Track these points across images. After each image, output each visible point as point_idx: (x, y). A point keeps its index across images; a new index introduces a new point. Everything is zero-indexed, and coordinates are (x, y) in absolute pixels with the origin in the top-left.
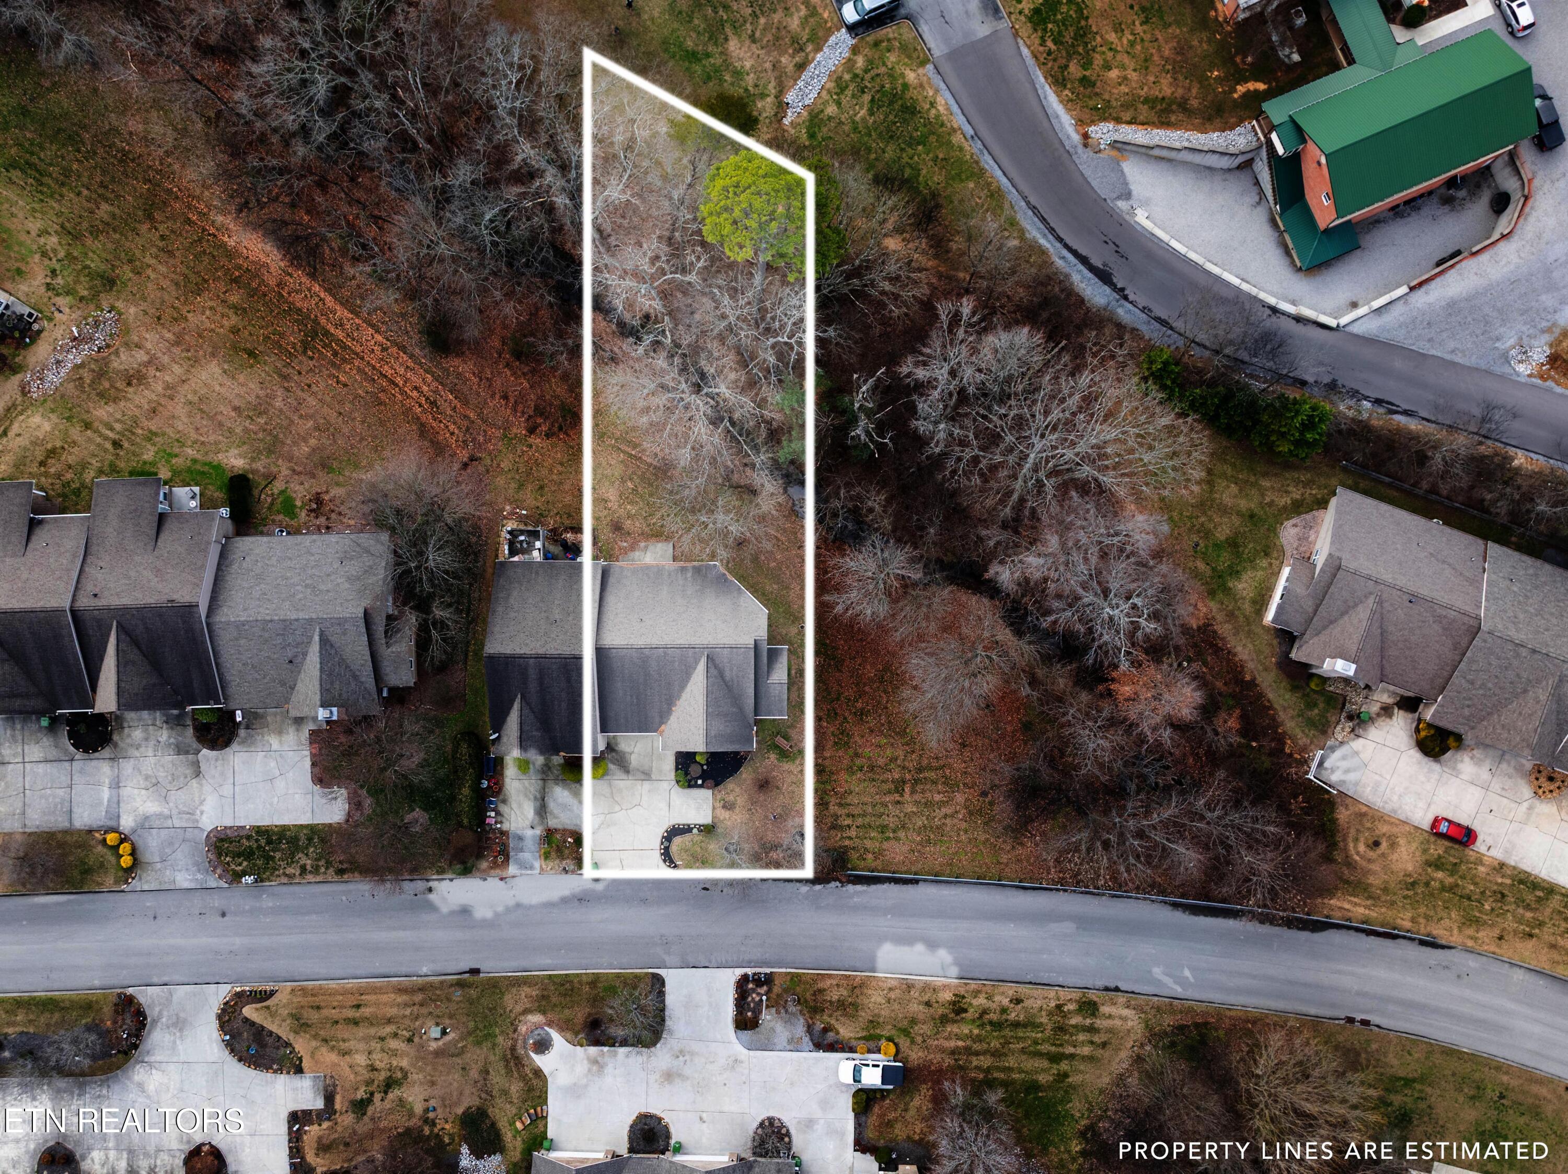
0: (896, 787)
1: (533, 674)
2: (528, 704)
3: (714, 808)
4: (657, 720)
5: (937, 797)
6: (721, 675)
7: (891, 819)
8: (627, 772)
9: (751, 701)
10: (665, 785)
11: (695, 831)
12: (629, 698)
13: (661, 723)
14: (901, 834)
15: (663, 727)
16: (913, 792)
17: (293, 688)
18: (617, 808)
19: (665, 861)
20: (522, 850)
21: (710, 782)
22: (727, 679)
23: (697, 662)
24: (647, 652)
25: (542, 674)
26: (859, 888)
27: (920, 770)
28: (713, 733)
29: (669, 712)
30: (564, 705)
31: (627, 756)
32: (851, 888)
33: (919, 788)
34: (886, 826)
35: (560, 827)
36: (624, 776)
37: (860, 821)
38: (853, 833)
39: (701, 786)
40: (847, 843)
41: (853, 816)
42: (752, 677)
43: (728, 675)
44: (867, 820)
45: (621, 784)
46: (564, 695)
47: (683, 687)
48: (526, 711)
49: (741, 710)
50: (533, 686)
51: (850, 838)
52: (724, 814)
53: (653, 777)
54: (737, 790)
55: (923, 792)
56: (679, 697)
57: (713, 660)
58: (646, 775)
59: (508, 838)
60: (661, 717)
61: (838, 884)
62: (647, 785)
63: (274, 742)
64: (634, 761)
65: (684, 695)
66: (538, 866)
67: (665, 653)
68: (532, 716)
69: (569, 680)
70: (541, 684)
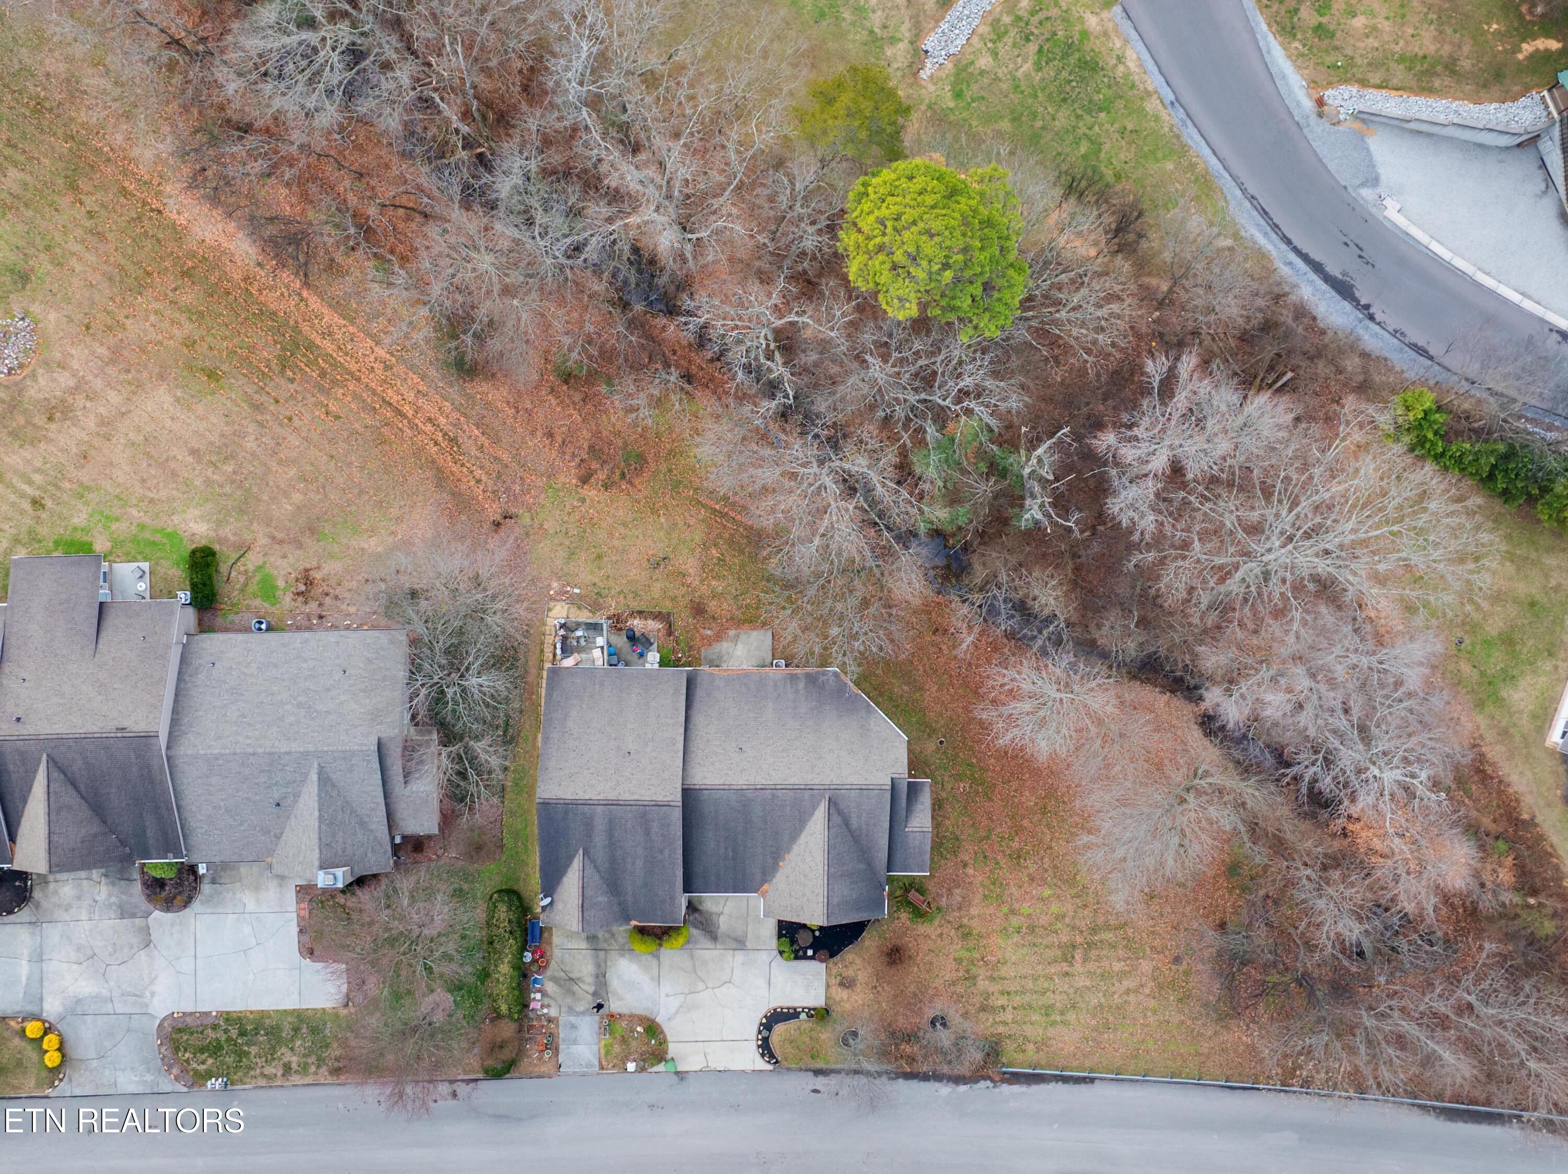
0: (1064, 954)
1: (600, 825)
2: (593, 861)
3: (828, 986)
4: (758, 877)
5: (1118, 966)
6: (846, 823)
7: (1058, 997)
8: (714, 937)
9: (883, 855)
10: (764, 957)
11: (803, 1016)
12: (722, 851)
13: (764, 881)
14: (1071, 1016)
15: (766, 886)
16: (1086, 959)
17: (278, 837)
18: (701, 986)
19: (763, 1055)
20: (575, 1042)
21: (823, 953)
22: (854, 827)
23: (814, 808)
24: (749, 794)
25: (611, 825)
26: (1016, 1089)
27: (1094, 931)
28: (835, 901)
29: (775, 867)
30: (640, 863)
31: (714, 917)
32: (1006, 1088)
33: (1093, 954)
34: (1052, 1006)
35: (625, 1011)
36: (710, 944)
37: (1017, 1000)
38: (1008, 1016)
39: (812, 958)
40: (1001, 1029)
41: (1008, 993)
42: (887, 825)
43: (854, 823)
44: (1027, 998)
45: (707, 954)
46: (640, 850)
47: (794, 838)
48: (590, 870)
49: (870, 865)
50: (599, 839)
51: (1005, 1023)
52: (841, 994)
53: (749, 945)
54: (858, 961)
55: (1099, 959)
56: (789, 850)
57: (836, 804)
58: (740, 943)
59: (557, 1026)
60: (764, 873)
61: (989, 1083)
62: (740, 957)
63: (248, 900)
64: (724, 924)
65: (796, 848)
66: (596, 1062)
67: (773, 795)
68: (596, 877)
69: (647, 833)
70: (611, 836)
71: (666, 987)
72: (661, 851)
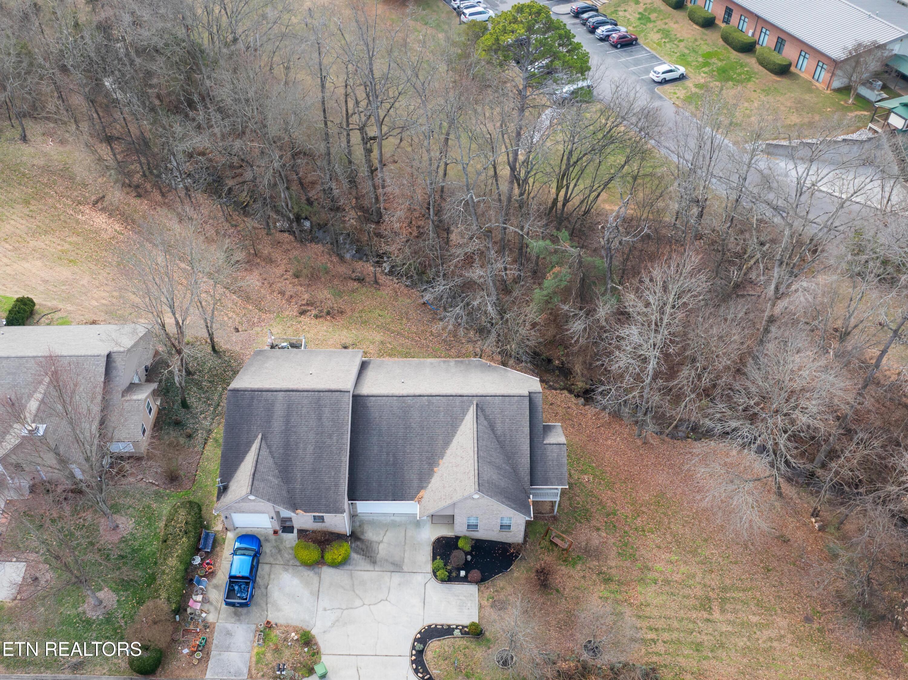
0: (701, 604)
1: (279, 410)
2: (269, 447)
3: (481, 607)
4: (415, 483)
5: (754, 619)
6: (492, 426)
7: (705, 638)
8: (374, 562)
9: (525, 461)
10: (419, 579)
11: (457, 632)
12: (384, 456)
13: (421, 487)
14: (720, 652)
15: (422, 493)
16: (723, 610)
18: (358, 603)
19: (416, 671)
20: (228, 649)
21: (476, 574)
22: (499, 433)
23: (464, 413)
24: (409, 400)
25: (289, 408)
27: (724, 589)
29: (430, 473)
30: (310, 448)
31: (375, 546)
33: (728, 606)
34: (701, 644)
35: (281, 621)
37: (666, 636)
38: (660, 648)
39: (465, 580)
40: (655, 659)
41: (656, 630)
42: (527, 430)
43: (499, 427)
44: (675, 635)
45: (366, 576)
46: (311, 436)
47: (447, 443)
48: (265, 452)
49: (515, 470)
50: (277, 425)
51: (658, 654)
52: (492, 614)
53: (405, 568)
55: (735, 611)
56: (442, 456)
57: (483, 410)
58: (397, 567)
59: (212, 632)
60: (421, 478)
62: (396, 578)
64: (383, 550)
65: (449, 452)
66: (246, 671)
67: (429, 402)
68: (270, 460)
69: (320, 418)
70: (287, 422)
71: (324, 602)
72: (330, 436)
